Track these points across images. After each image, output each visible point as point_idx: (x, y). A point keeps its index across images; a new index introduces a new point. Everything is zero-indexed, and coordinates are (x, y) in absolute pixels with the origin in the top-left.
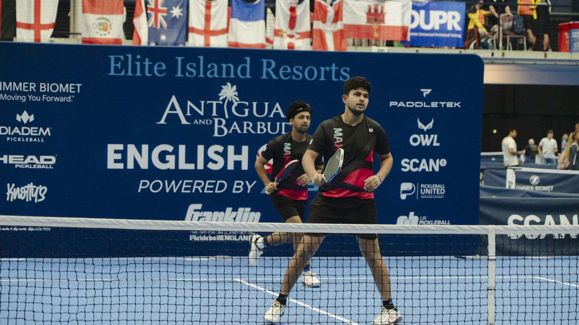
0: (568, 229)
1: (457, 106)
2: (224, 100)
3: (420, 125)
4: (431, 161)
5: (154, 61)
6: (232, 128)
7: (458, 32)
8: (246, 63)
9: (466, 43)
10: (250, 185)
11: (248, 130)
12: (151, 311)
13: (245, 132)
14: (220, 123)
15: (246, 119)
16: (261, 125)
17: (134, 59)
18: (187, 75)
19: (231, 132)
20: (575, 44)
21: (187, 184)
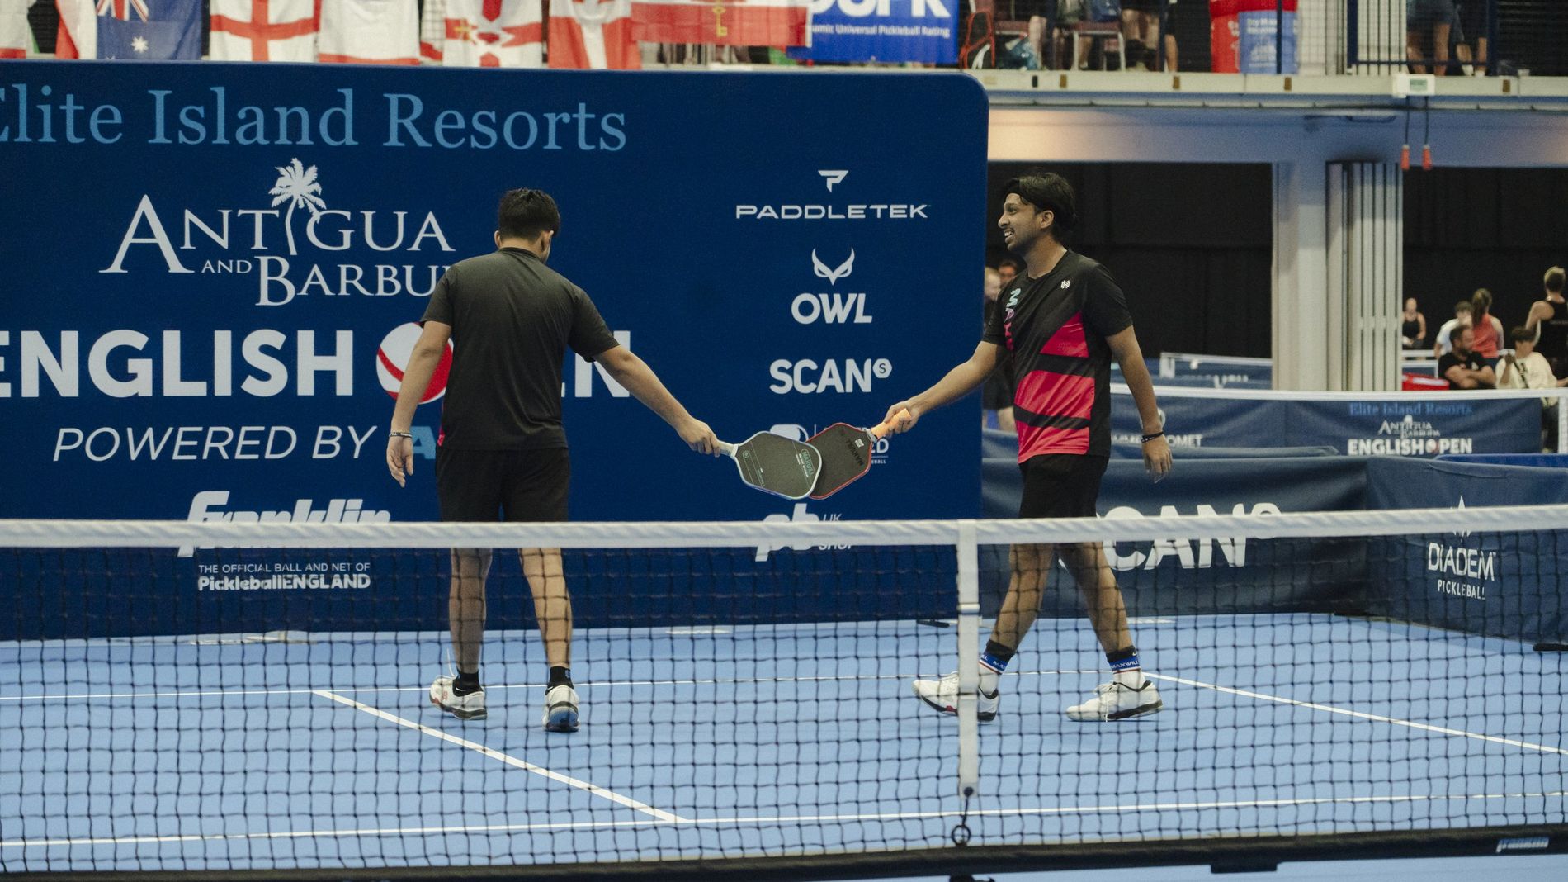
0: (1171, 525)
1: (916, 214)
2: (284, 207)
3: (819, 267)
4: (851, 364)
5: (88, 103)
6: (309, 282)
7: (940, 23)
8: (343, 106)
9: (964, 52)
10: (360, 437)
11: (350, 287)
12: (41, 768)
13: (343, 292)
14: (274, 269)
15: (345, 257)
16: (388, 273)
17: (35, 98)
18: (182, 138)
19: (304, 292)
20: (1255, 52)
21: (186, 436)
